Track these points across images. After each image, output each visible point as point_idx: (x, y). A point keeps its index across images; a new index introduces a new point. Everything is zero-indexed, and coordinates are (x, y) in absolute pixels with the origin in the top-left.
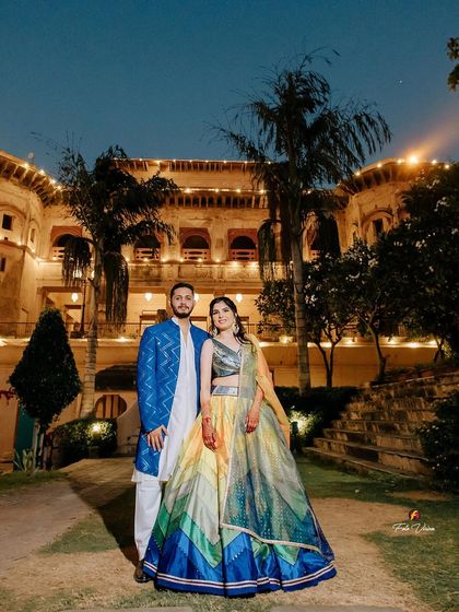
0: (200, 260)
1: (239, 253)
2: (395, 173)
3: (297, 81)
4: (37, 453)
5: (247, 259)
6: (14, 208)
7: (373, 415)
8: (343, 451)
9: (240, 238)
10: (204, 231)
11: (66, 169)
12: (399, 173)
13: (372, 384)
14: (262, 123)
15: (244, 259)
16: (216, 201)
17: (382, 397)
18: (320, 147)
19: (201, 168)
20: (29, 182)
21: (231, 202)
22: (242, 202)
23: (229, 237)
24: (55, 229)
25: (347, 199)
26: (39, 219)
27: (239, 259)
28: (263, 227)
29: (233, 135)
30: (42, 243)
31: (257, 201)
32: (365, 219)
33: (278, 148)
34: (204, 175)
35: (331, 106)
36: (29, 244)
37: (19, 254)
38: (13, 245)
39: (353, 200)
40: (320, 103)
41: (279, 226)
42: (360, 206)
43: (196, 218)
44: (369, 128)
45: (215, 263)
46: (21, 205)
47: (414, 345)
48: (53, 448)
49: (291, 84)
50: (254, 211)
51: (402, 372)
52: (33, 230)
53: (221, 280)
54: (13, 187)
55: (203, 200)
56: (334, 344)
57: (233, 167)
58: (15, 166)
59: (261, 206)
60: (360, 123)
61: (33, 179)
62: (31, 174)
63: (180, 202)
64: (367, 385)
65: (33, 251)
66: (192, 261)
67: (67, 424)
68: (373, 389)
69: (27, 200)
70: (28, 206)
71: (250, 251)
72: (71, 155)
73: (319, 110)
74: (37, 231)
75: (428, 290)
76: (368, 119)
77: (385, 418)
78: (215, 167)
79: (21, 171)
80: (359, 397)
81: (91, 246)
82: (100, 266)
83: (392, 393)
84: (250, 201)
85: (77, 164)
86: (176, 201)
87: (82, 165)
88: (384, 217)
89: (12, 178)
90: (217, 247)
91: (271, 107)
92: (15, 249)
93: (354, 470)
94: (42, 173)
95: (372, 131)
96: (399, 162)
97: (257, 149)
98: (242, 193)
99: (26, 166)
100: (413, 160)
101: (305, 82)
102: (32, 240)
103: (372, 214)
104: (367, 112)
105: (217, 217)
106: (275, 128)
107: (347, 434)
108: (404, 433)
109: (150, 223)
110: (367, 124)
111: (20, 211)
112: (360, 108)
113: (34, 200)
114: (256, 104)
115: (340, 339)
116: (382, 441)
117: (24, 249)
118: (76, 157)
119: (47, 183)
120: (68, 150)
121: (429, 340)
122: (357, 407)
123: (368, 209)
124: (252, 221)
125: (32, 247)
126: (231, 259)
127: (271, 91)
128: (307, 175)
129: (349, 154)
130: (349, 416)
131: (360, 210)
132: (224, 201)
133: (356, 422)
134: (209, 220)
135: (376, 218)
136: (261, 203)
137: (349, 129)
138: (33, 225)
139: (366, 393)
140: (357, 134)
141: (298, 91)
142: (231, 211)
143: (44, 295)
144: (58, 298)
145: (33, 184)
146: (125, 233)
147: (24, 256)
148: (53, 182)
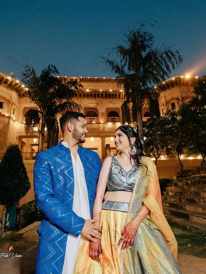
0: (94, 122)
1: (111, 119)
2: (180, 82)
3: (138, 35)
4: (5, 224)
5: (115, 121)
6: (4, 98)
7: (181, 194)
8: (168, 212)
9: (112, 112)
10: (96, 109)
11: (25, 75)
12: (182, 83)
13: (178, 177)
14: (122, 56)
15: (114, 121)
16: (100, 95)
17: (184, 184)
18: (149, 67)
19: (94, 81)
20: (11, 86)
21: (107, 95)
22: (113, 95)
23: (107, 111)
24: (25, 108)
25: (159, 94)
26: (17, 104)
27: (112, 121)
28: (123, 104)
29: (108, 61)
30: (18, 115)
31: (119, 95)
32: (167, 103)
33: (129, 69)
34: (94, 84)
35: (154, 48)
36: (12, 116)
37: (7, 120)
38: (4, 116)
39: (162, 94)
40: (149, 47)
41: (131, 104)
42: (165, 97)
43: (92, 103)
44: (172, 57)
45: (101, 123)
46: (8, 97)
47: (191, 158)
48: (20, 216)
49: (135, 38)
50: (118, 100)
51: (190, 171)
52: (14, 109)
53: (104, 131)
54: (3, 88)
55: (95, 95)
56: (157, 159)
57: (108, 81)
58: (4, 78)
59: (121, 97)
60: (168, 56)
61: (13, 85)
62: (12, 82)
63: (84, 96)
64: (175, 178)
65: (14, 119)
66: (90, 123)
67: (28, 203)
68: (178, 180)
69: (11, 95)
70: (11, 98)
71: (116, 118)
72: (28, 69)
73: (148, 50)
74: (16, 109)
75: (202, 132)
76: (171, 53)
77: (188, 195)
78: (100, 81)
79: (7, 80)
80: (171, 184)
81: (40, 114)
82: (44, 124)
83: (189, 182)
84: (116, 95)
85: (32, 74)
86: (82, 95)
87: (34, 74)
88: (175, 102)
89: (3, 84)
90: (101, 116)
91: (126, 48)
92: (5, 118)
93: (177, 224)
94: (18, 81)
95: (173, 59)
96: (182, 77)
97: (120, 67)
98: (113, 92)
99: (9, 78)
100: (188, 76)
101: (141, 36)
102: (14, 114)
103: (170, 100)
104: (171, 50)
105: (101, 103)
106: (128, 59)
107: (169, 203)
108: (200, 203)
109: (69, 103)
110: (171, 56)
111: (6, 100)
112: (168, 48)
113: (14, 95)
114: (119, 47)
115: (159, 156)
116: (189, 208)
117: (9, 118)
118: (31, 70)
119: (20, 86)
120: (27, 66)
121: (197, 155)
122: (171, 189)
123: (169, 98)
124: (117, 104)
125: (14, 117)
126: (108, 121)
127: (127, 40)
128: (144, 79)
129: (162, 70)
130: (168, 193)
131: (165, 99)
132: (104, 95)
133: (172, 197)
134: (98, 104)
135: (172, 102)
136: (121, 96)
137: (162, 59)
138: (14, 107)
139: (175, 181)
140: (167, 60)
141: (138, 40)
142: (108, 100)
143: (20, 140)
144: (28, 141)
145: (13, 87)
146: (57, 108)
147: (9, 121)
148: (23, 86)
